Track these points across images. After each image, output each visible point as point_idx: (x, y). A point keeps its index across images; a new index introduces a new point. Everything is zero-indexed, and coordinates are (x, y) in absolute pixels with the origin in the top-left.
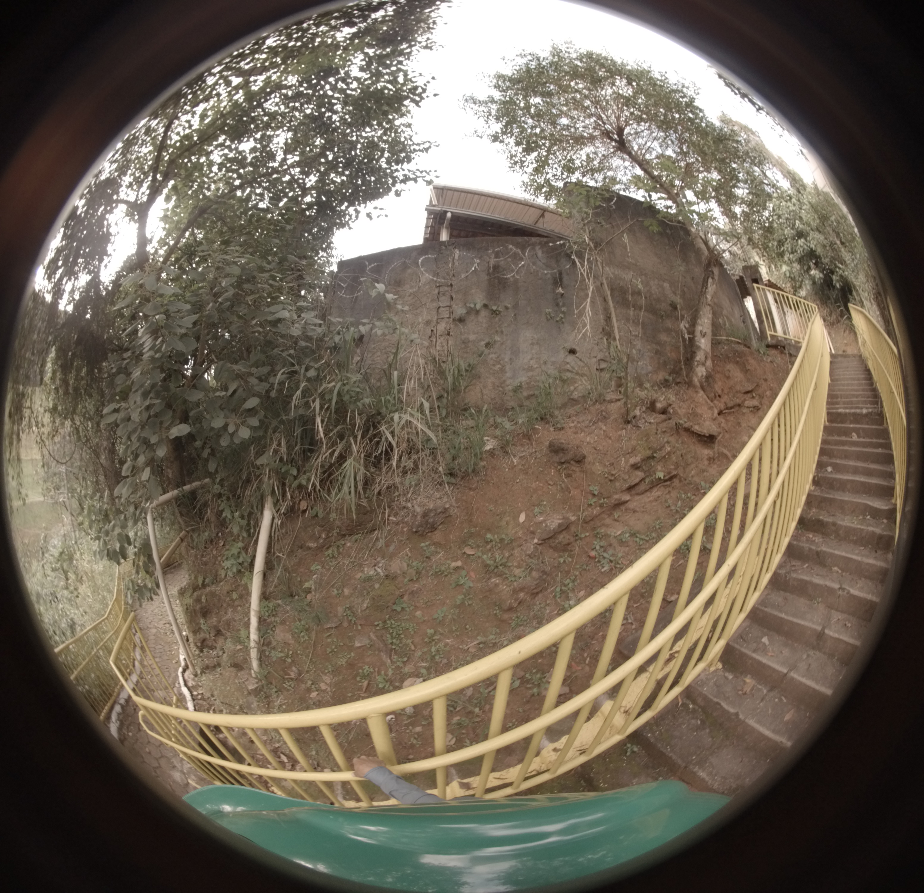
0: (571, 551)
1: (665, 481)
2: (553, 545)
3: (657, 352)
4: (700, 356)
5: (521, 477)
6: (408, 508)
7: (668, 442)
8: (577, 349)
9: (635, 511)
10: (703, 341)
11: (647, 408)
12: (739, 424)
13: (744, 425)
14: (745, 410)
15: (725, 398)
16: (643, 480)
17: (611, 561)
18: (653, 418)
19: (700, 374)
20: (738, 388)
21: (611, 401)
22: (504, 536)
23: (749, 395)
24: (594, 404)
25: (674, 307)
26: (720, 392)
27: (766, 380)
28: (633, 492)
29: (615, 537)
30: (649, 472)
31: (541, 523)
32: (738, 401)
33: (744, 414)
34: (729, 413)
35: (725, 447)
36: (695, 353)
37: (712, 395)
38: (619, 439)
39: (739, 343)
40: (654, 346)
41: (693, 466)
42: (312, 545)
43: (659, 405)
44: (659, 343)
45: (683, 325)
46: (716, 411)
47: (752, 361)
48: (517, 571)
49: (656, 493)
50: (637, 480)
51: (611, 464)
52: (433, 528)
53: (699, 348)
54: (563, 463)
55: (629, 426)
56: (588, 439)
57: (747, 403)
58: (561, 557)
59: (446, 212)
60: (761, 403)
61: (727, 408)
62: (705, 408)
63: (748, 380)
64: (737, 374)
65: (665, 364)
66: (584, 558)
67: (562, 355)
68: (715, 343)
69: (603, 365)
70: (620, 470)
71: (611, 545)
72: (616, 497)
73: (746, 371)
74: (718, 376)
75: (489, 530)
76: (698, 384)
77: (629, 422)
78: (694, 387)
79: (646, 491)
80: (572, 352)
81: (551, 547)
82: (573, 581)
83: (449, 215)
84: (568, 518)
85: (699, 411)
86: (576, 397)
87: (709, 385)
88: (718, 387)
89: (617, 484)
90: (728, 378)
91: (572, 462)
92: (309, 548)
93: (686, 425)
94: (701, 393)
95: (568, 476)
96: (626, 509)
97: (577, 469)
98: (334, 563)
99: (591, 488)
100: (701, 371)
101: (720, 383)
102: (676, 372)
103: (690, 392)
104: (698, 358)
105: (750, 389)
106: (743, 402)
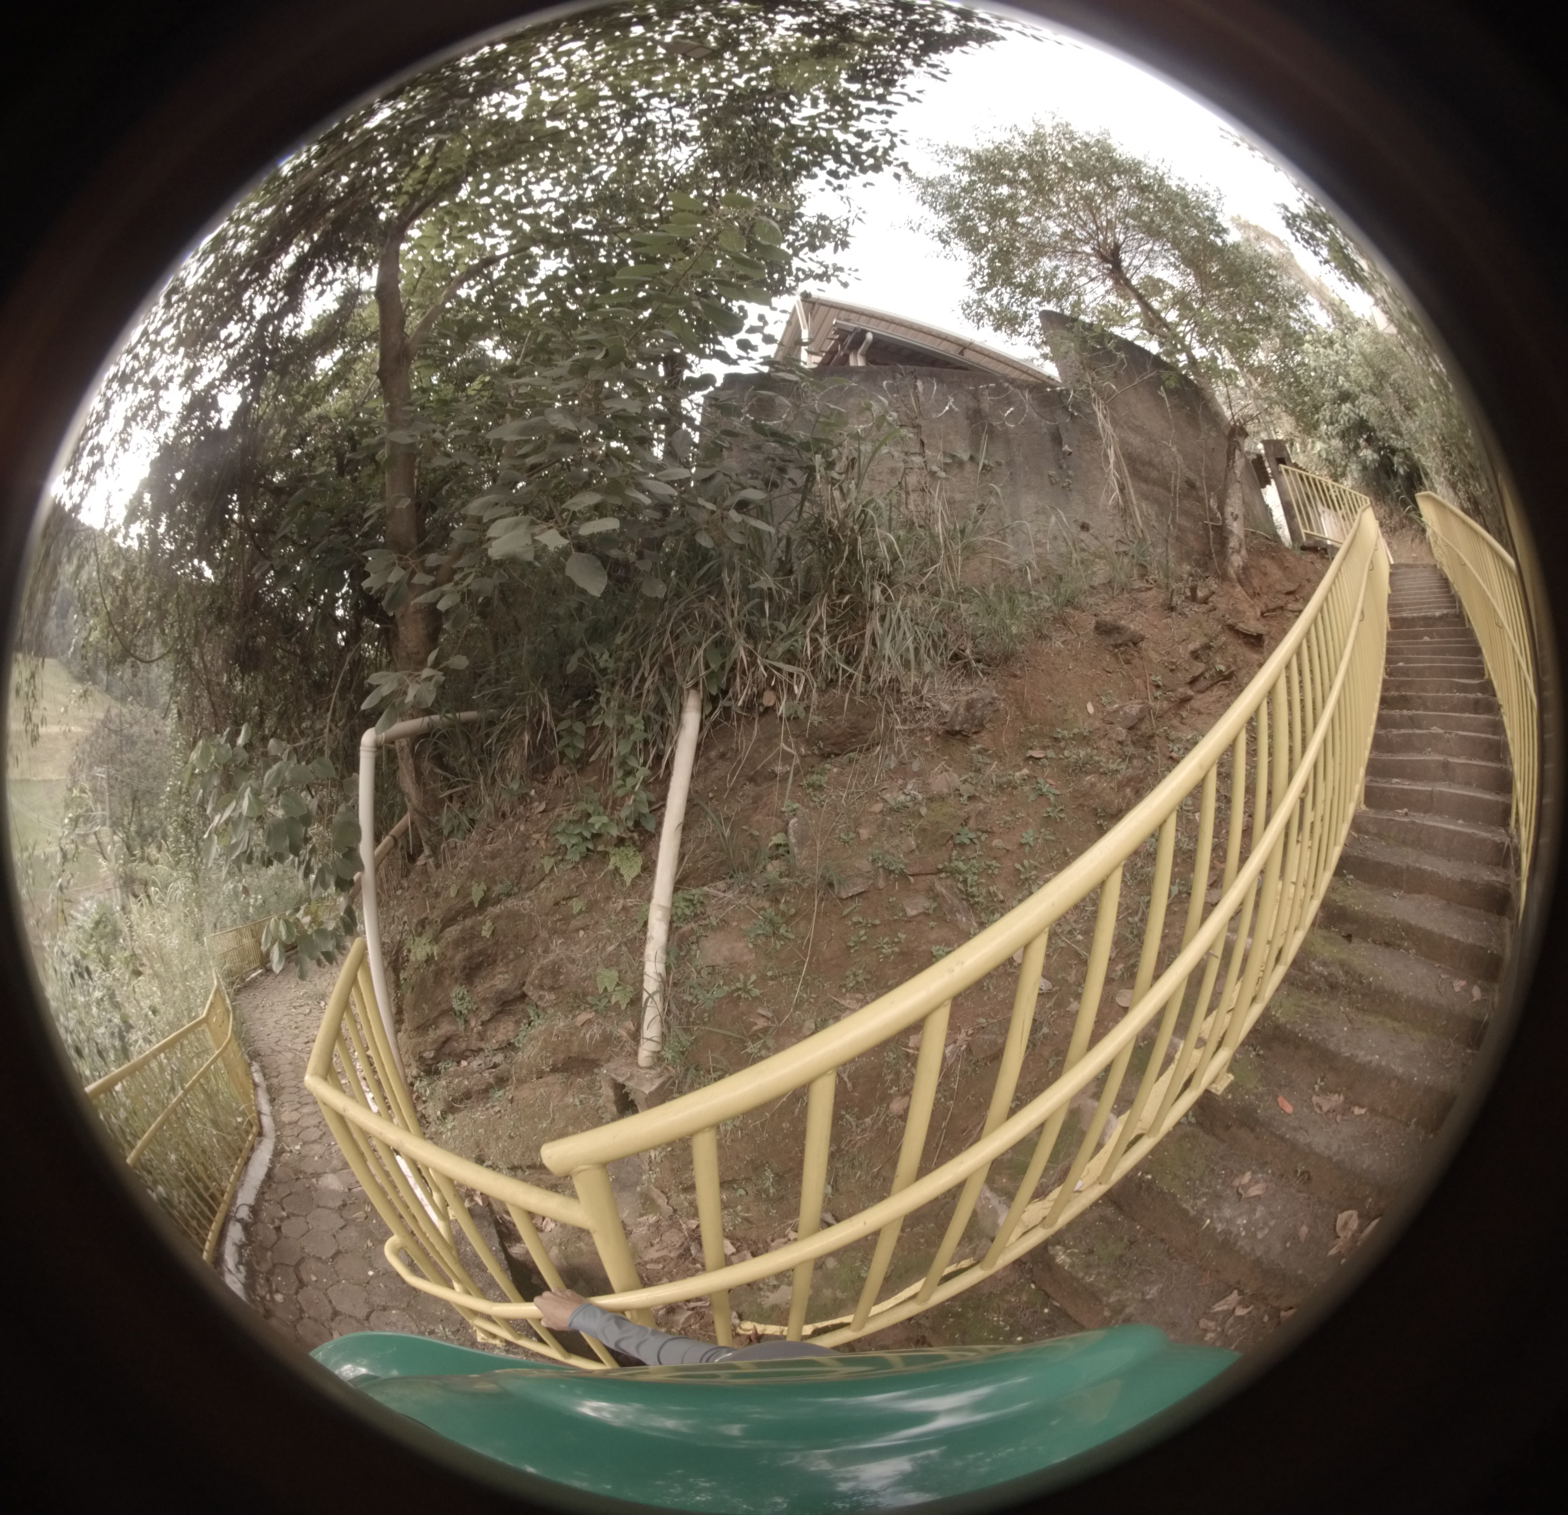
0: (1153, 748)
1: (1226, 679)
2: (1136, 737)
3: (1179, 539)
4: (1233, 543)
5: (1072, 663)
6: (925, 708)
7: (1221, 634)
8: (1091, 524)
10: (1235, 524)
11: (1188, 597)
14: (1284, 612)
15: (1265, 598)
16: (1202, 674)
18: (1197, 608)
20: (1279, 587)
21: (1140, 590)
22: (1077, 731)
23: (1291, 597)
24: (1122, 592)
25: (1191, 485)
26: (1259, 590)
27: (1309, 581)
28: (1196, 687)
30: (1210, 665)
32: (1280, 603)
33: (1288, 619)
34: (1272, 617)
37: (1251, 592)
39: (1267, 538)
43: (1200, 594)
46: (1258, 612)
50: (1199, 672)
51: (1169, 652)
53: (1231, 532)
54: (1118, 646)
57: (1290, 606)
63: (1289, 579)
64: (1275, 571)
66: (1167, 760)
67: (1075, 529)
69: (1122, 548)
70: (1180, 658)
73: (1284, 568)
75: (1054, 725)
76: (1234, 576)
77: (1172, 609)
78: (1230, 580)
79: (1207, 689)
80: (1084, 527)
86: (1096, 584)
89: (1180, 674)
90: (1265, 574)
91: (1130, 645)
93: (1230, 622)
94: (1239, 588)
95: (1128, 662)
96: (1192, 710)
97: (1136, 654)
99: (1153, 678)
100: (1237, 561)
103: (1228, 584)
104: (1231, 545)
105: (1292, 589)
106: (1286, 604)
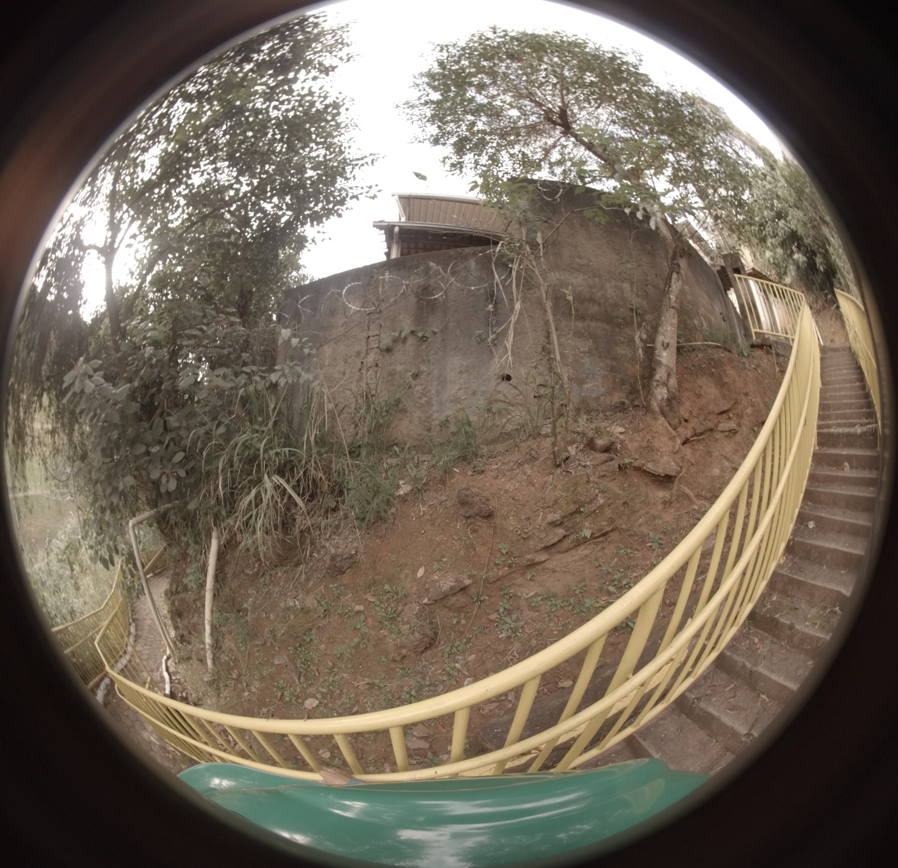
3: (612, 369)
5: (427, 528)
10: (665, 353)
11: (586, 446)
12: (709, 454)
13: (716, 454)
18: (590, 459)
19: (660, 397)
20: (711, 407)
23: (725, 416)
26: (687, 416)
27: (746, 394)
32: (710, 425)
33: (717, 440)
34: (699, 441)
36: (654, 370)
38: (544, 486)
40: (608, 362)
41: (642, 512)
43: (600, 442)
44: (615, 358)
47: (730, 371)
53: (659, 364)
55: (559, 471)
57: (721, 427)
60: (739, 425)
61: (695, 435)
62: (665, 439)
63: (724, 396)
64: (710, 390)
65: (623, 382)
68: (681, 355)
69: (543, 391)
73: (721, 384)
74: (684, 395)
76: (657, 409)
77: (559, 465)
78: (653, 412)
85: (656, 443)
87: (672, 408)
88: (684, 409)
90: (699, 396)
92: (247, 574)
93: (637, 464)
94: (662, 419)
98: (266, 590)
99: (499, 546)
100: (661, 393)
101: (687, 404)
103: (648, 418)
104: (658, 376)
105: (726, 408)
106: (716, 425)
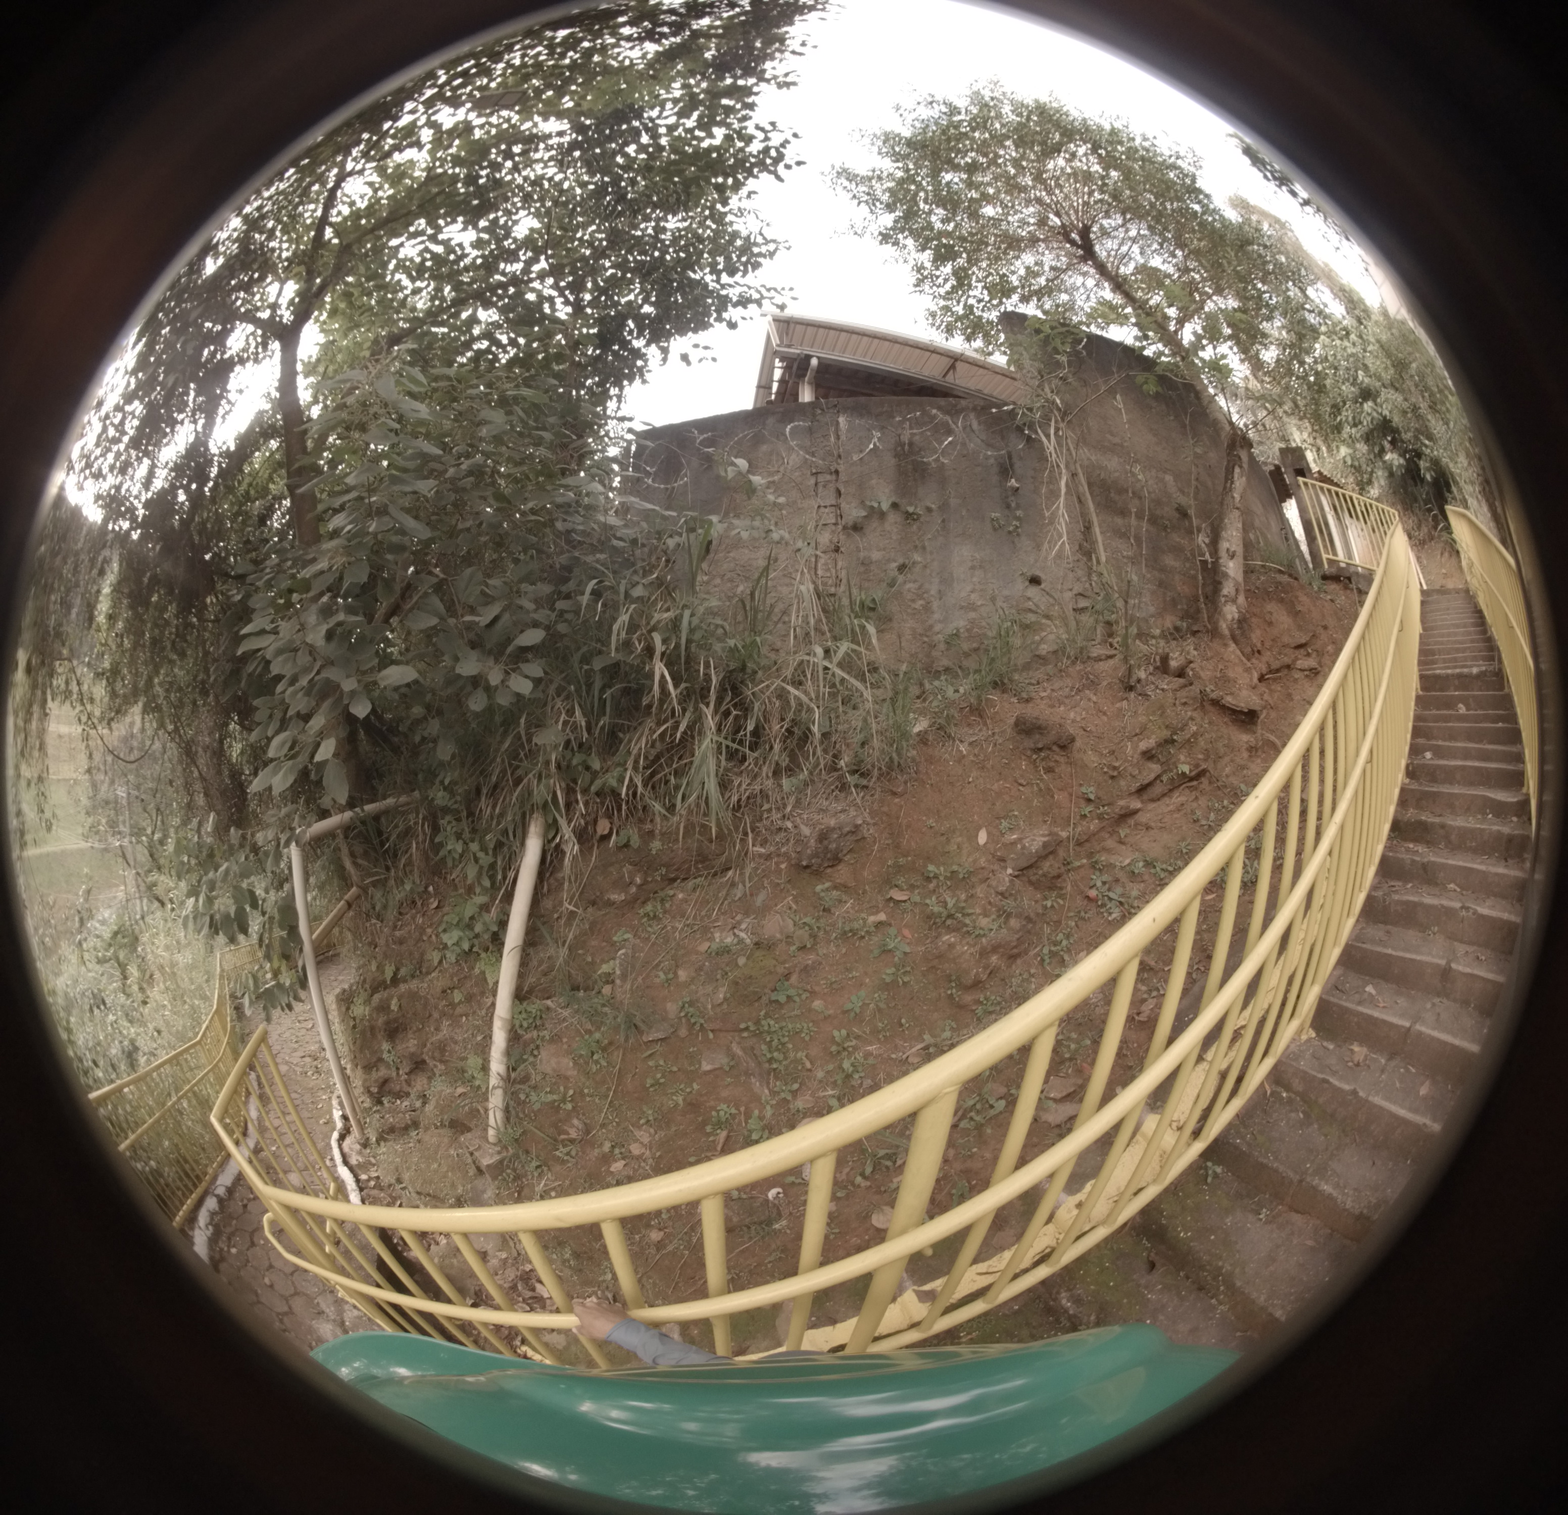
0: (1061, 888)
1: (1192, 779)
2: (1033, 878)
3: (1161, 584)
4: (1228, 589)
5: (974, 774)
6: (786, 830)
7: (1192, 719)
8: (1043, 576)
9: (1148, 828)
10: (1231, 564)
11: (1156, 668)
12: (1289, 696)
13: (1297, 698)
14: (1297, 675)
15: (1267, 656)
16: (1158, 777)
17: (1121, 903)
18: (1167, 683)
19: (1229, 617)
20: (1286, 639)
21: (1098, 659)
22: (955, 868)
23: (1302, 651)
24: (1074, 663)
25: (1183, 513)
26: (1259, 645)
27: (1325, 628)
28: (1145, 797)
29: (1122, 868)
30: (1168, 765)
31: (1014, 843)
32: (1287, 660)
33: (1296, 680)
34: (1275, 679)
35: (1272, 732)
36: (1220, 583)
37: (1248, 650)
38: (1120, 714)
39: (1280, 572)
40: (1156, 573)
41: (1227, 759)
42: (617, 897)
43: (1173, 664)
44: (1162, 570)
45: (1202, 540)
46: (1256, 676)
47: (1303, 598)
48: (984, 922)
49: (1178, 798)
50: (1152, 776)
51: (1112, 752)
52: (836, 860)
53: (1226, 575)
54: (1040, 750)
55: (1132, 695)
56: (1072, 715)
57: (1300, 664)
58: (1046, 899)
59: (808, 358)
60: (1320, 663)
61: (1270, 672)
62: (1240, 670)
63: (1300, 628)
64: (1283, 619)
65: (1174, 602)
66: (1080, 902)
67: (1020, 586)
68: (1248, 571)
69: (1083, 603)
70: (1126, 761)
71: (1117, 880)
72: (1122, 803)
73: (1295, 614)
74: (1254, 620)
75: (929, 859)
76: (1226, 632)
77: (1131, 688)
78: (1222, 637)
79: (1164, 795)
80: (1035, 581)
81: (1031, 883)
82: (1068, 937)
83: (814, 362)
84: (1057, 835)
85: (1231, 674)
86: (1044, 653)
87: (1243, 634)
88: (1256, 637)
89: (1123, 783)
90: (1270, 624)
91: (1055, 748)
92: (610, 903)
93: (1213, 696)
94: (1233, 646)
95: (1049, 770)
96: (1136, 824)
97: (1062, 760)
98: (656, 928)
99: (1084, 790)
100: (1230, 612)
101: (1258, 632)
102: (1191, 615)
103: (1216, 645)
104: (1225, 591)
105: (1303, 641)
106: (1294, 661)
